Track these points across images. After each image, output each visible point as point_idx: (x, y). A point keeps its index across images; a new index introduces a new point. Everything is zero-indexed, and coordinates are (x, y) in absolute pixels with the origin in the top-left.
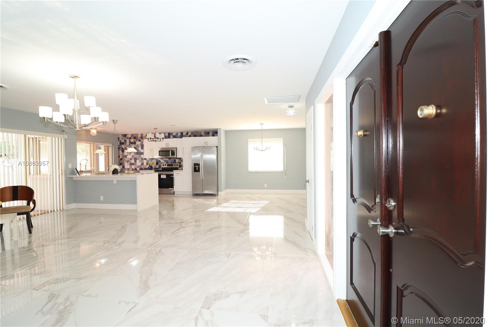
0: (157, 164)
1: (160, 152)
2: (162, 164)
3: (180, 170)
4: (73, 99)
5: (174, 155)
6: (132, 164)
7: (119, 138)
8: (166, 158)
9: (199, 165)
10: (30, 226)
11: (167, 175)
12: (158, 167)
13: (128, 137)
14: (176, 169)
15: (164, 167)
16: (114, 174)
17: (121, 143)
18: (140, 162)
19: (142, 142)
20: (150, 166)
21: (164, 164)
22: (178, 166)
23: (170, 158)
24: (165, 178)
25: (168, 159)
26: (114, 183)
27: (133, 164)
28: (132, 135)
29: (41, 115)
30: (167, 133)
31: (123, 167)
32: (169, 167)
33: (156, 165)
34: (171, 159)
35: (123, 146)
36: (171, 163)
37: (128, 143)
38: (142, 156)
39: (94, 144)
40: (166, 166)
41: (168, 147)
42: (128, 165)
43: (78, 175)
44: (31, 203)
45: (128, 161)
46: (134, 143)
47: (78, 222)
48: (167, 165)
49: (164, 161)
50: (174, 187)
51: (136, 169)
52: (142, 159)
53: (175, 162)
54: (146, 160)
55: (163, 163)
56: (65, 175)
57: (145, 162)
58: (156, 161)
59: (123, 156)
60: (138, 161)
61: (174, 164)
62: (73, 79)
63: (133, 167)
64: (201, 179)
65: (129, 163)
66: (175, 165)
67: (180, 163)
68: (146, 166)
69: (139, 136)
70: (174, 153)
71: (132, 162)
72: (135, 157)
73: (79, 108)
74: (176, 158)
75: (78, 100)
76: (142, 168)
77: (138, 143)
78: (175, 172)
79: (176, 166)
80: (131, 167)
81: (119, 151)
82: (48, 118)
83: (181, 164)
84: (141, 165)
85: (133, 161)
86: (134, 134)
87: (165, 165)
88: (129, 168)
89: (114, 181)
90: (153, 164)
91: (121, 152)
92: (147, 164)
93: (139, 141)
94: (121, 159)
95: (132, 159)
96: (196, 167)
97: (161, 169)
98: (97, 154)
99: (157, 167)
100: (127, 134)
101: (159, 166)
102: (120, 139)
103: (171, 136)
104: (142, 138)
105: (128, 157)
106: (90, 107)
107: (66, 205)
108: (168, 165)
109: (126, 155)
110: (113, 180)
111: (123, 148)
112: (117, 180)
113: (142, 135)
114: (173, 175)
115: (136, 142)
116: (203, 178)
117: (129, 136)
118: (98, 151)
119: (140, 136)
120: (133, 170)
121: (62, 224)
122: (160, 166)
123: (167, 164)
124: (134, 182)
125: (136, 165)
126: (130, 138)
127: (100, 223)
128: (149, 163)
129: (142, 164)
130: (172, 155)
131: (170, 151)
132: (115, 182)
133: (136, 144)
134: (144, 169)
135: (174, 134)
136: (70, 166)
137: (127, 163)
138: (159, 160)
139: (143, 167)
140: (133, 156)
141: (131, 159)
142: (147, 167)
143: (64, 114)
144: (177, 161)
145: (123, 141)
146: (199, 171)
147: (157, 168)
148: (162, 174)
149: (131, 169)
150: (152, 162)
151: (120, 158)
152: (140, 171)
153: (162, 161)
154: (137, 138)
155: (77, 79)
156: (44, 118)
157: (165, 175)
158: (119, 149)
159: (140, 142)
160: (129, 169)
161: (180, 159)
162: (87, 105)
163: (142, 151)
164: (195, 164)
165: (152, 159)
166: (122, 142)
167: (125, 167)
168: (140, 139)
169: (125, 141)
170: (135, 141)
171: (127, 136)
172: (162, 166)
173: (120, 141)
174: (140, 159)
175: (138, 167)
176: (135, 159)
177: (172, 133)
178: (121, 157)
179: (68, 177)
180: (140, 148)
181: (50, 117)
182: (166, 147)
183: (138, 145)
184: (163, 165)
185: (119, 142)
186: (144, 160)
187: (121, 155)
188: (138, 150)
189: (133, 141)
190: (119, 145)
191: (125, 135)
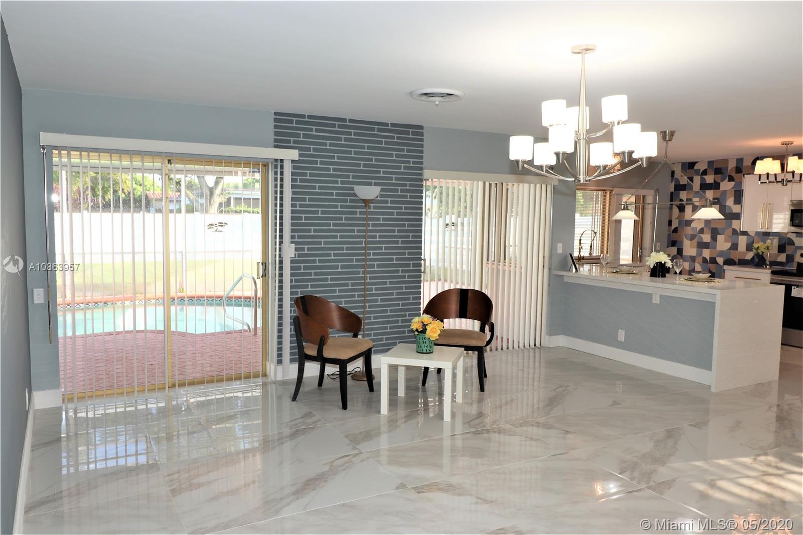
0: (782, 249)
1: (796, 215)
2: (799, 252)
4: (578, 107)
6: (702, 245)
7: (673, 172)
10: (482, 373)
12: (784, 261)
13: (699, 170)
16: (656, 276)
17: (679, 187)
19: (740, 183)
20: (757, 255)
26: (654, 301)
27: (706, 246)
28: (710, 163)
29: (513, 157)
31: (680, 252)
33: (777, 252)
35: (683, 195)
37: (696, 186)
38: (735, 224)
39: (612, 191)
42: (692, 247)
43: (574, 270)
44: (487, 328)
45: (692, 238)
46: (715, 186)
47: (568, 386)
51: (713, 261)
52: (735, 232)
54: (745, 237)
56: (550, 269)
57: (742, 241)
58: (780, 240)
59: (680, 222)
60: (720, 238)
62: (580, 55)
63: (706, 254)
65: (695, 241)
68: (745, 255)
69: (732, 165)
71: (705, 240)
72: (712, 226)
73: (588, 128)
75: (588, 108)
76: (732, 257)
77: (726, 186)
80: (699, 254)
81: (670, 209)
82: (525, 162)
84: (730, 249)
85: (706, 238)
86: (717, 160)
88: (694, 255)
89: (654, 295)
90: (767, 248)
91: (675, 211)
92: (749, 248)
93: (729, 180)
94: (675, 231)
95: (706, 230)
97: (792, 267)
98: (619, 222)
99: (779, 260)
100: (695, 161)
101: (787, 255)
102: (677, 175)
104: (739, 170)
105: (693, 224)
106: (612, 124)
107: (547, 337)
109: (690, 222)
110: (651, 294)
111: (681, 201)
112: (661, 296)
113: (740, 161)
115: (721, 184)
117: (701, 167)
118: (621, 215)
119: (735, 165)
120: (704, 260)
121: (536, 383)
122: (791, 258)
124: (708, 308)
125: (715, 248)
126: (705, 172)
127: (615, 403)
128: (756, 246)
129: (734, 247)
132: (656, 300)
133: (719, 189)
134: (737, 261)
136: (560, 249)
137: (689, 242)
138: (789, 239)
139: (735, 256)
140: (707, 222)
141: (701, 231)
142: (749, 256)
143: (557, 150)
145: (684, 180)
147: (781, 264)
148: (797, 286)
149: (699, 260)
150: (765, 242)
151: (673, 227)
152: (725, 267)
153: (799, 242)
154: (724, 171)
155: (588, 56)
156: (517, 161)
158: (671, 204)
159: (732, 184)
160: (693, 259)
162: (606, 120)
163: (736, 209)
165: (767, 234)
166: (682, 183)
167: (684, 253)
168: (733, 174)
169: (690, 180)
170: (718, 181)
171: (696, 167)
172: (798, 259)
173: (677, 180)
174: (730, 231)
175: (721, 254)
176: (715, 233)
178: (675, 224)
179: (554, 275)
180: (730, 202)
181: (529, 158)
183: (725, 192)
185: (673, 184)
186: (740, 237)
187: (677, 218)
188: (725, 206)
189: (713, 182)
190: (672, 193)
191: (691, 165)
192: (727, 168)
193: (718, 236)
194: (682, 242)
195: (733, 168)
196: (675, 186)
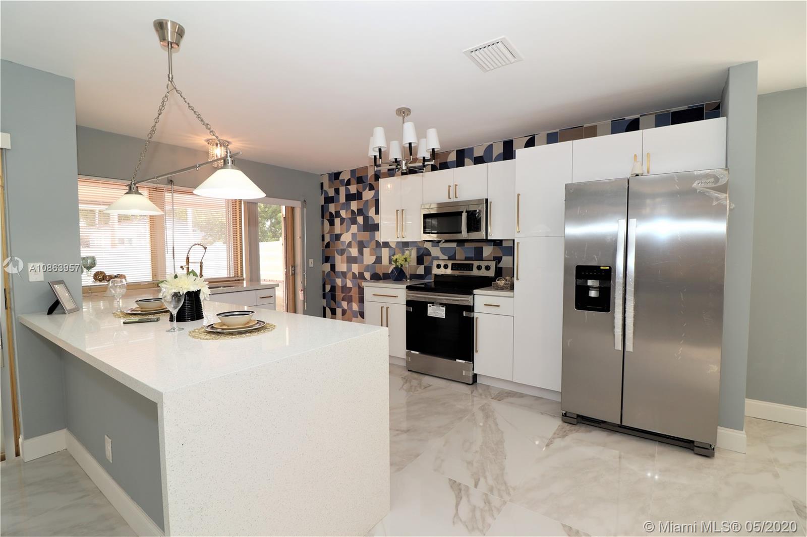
0: (420, 261)
1: (428, 220)
2: (435, 263)
3: (502, 289)
5: (478, 229)
7: (322, 184)
8: (447, 241)
9: (605, 275)
11: (451, 309)
12: (423, 273)
13: (344, 180)
14: (485, 283)
15: (442, 271)
17: (329, 200)
18: (371, 255)
19: (378, 192)
20: (396, 268)
21: (442, 263)
22: (491, 273)
23: (461, 242)
24: (444, 317)
25: (454, 245)
27: (355, 260)
28: (353, 172)
30: (455, 153)
31: (332, 267)
32: (457, 273)
33: (415, 264)
34: (467, 245)
35: (332, 208)
36: (467, 259)
37: (342, 198)
38: (377, 235)
40: (449, 271)
41: (456, 200)
46: (358, 196)
48: (450, 266)
49: (443, 250)
50: (477, 356)
51: (361, 276)
52: (377, 242)
53: (479, 256)
54: (387, 250)
55: (437, 258)
57: (385, 253)
58: (418, 250)
59: (331, 236)
60: (366, 251)
61: (476, 264)
63: (355, 268)
64: (619, 347)
65: (345, 256)
66: (479, 268)
67: (498, 260)
68: (388, 268)
69: (371, 172)
70: (478, 221)
72: (358, 239)
74: (487, 241)
76: (377, 271)
77: (368, 195)
78: (481, 299)
79: (483, 273)
80: (349, 269)
81: (323, 223)
83: (500, 265)
84: (374, 263)
85: (354, 252)
86: (358, 169)
87: (446, 267)
88: (345, 270)
90: (406, 260)
91: (327, 223)
92: (391, 261)
94: (328, 245)
95: (354, 243)
96: (590, 283)
97: (430, 280)
99: (418, 273)
100: (341, 171)
101: (425, 266)
102: (326, 187)
103: (467, 160)
105: (343, 238)
108: (454, 267)
109: (339, 233)
111: (331, 213)
114: (471, 309)
115: (363, 193)
116: (629, 347)
117: (345, 177)
119: (373, 173)
120: (354, 276)
122: (428, 270)
123: (450, 264)
125: (362, 262)
126: (348, 183)
128: (394, 258)
129: (379, 260)
130: (469, 230)
131: (462, 212)
133: (361, 199)
134: (382, 276)
135: (478, 152)
137: (340, 257)
138: (426, 249)
139: (381, 272)
140: (354, 235)
142: (391, 270)
144: (488, 251)
145: (331, 193)
146: (603, 304)
147: (420, 277)
148: (433, 303)
149: (350, 275)
150: (403, 253)
151: (326, 242)
153: (435, 252)
154: (365, 180)
157: (442, 304)
158: (323, 217)
159: (373, 192)
161: (498, 243)
163: (376, 219)
164: (583, 272)
165: (406, 245)
166: (330, 195)
168: (373, 182)
169: (337, 191)
170: (360, 191)
171: (341, 178)
172: (435, 271)
173: (326, 193)
174: (374, 243)
177: (472, 149)
180: (371, 212)
182: (448, 200)
183: (367, 202)
184: (439, 266)
185: (323, 197)
186: (383, 249)
187: (328, 233)
188: (368, 217)
189: (355, 192)
190: (322, 206)
191: (336, 176)
192: (367, 176)
193: (364, 249)
194: (334, 257)
195: (372, 176)
196: (325, 198)
